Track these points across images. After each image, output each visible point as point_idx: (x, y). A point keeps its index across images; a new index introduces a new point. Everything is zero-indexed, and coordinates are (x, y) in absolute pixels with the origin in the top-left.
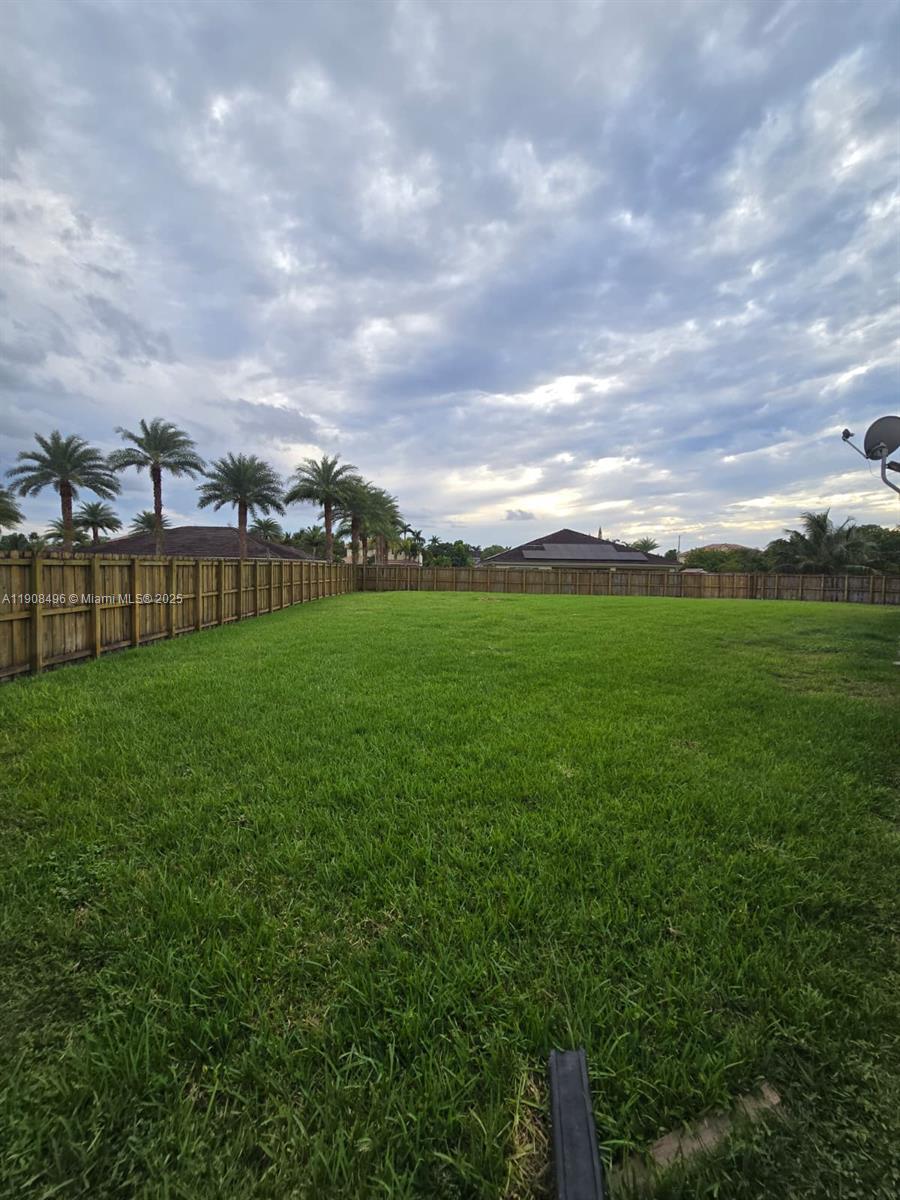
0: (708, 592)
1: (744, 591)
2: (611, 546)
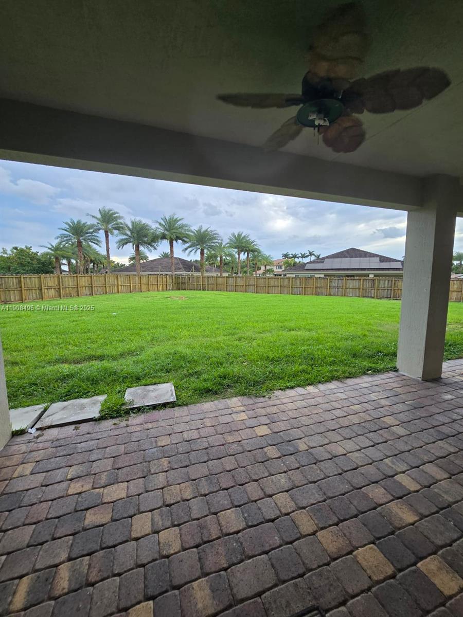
1: (458, 295)
2: (378, 259)
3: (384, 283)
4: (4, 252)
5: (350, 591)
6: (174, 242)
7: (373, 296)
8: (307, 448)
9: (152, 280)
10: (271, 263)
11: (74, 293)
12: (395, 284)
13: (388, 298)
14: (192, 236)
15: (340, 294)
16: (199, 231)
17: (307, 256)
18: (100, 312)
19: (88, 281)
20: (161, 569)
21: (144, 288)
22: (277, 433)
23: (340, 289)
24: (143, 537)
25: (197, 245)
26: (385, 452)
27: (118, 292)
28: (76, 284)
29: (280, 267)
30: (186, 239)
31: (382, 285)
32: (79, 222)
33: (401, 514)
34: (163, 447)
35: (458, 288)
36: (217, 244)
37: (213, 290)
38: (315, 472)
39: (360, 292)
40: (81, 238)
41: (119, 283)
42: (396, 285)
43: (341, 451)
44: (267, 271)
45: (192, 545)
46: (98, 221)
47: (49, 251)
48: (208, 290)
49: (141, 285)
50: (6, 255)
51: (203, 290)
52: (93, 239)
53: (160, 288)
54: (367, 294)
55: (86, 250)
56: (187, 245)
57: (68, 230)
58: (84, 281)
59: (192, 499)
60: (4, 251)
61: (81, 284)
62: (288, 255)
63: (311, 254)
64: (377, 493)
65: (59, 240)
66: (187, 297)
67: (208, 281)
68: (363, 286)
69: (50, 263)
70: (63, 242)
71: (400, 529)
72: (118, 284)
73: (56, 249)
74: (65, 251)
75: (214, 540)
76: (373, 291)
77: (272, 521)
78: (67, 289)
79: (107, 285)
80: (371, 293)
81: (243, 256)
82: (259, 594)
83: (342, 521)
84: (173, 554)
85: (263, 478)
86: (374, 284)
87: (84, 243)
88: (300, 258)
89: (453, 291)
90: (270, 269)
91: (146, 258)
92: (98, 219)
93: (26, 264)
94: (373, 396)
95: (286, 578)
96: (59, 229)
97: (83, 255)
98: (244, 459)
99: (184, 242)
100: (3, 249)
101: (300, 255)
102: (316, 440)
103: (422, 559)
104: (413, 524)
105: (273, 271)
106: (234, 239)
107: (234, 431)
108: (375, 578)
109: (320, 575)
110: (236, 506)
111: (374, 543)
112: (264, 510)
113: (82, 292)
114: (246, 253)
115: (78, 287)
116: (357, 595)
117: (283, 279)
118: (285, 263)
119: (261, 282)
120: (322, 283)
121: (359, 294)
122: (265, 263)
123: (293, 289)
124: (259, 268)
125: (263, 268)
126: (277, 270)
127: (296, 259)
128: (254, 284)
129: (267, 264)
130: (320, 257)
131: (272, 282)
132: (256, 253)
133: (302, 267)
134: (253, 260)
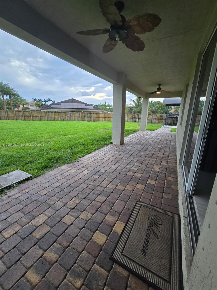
2: (84, 104)
3: (89, 115)
5: (141, 194)
7: (85, 120)
8: (105, 171)
10: (27, 104)
12: (93, 115)
13: (91, 121)
15: (72, 120)
17: (48, 101)
20: (91, 223)
22: (92, 171)
23: (72, 118)
24: (73, 222)
26: (125, 164)
29: (33, 106)
31: (88, 116)
33: (138, 175)
34: (46, 194)
38: (113, 176)
39: (80, 119)
43: (115, 168)
44: (24, 108)
45: (95, 211)
54: (83, 119)
59: (81, 202)
62: (36, 100)
63: (50, 100)
64: (131, 174)
68: (81, 116)
71: (140, 178)
75: (101, 206)
76: (85, 118)
77: (112, 192)
81: (6, 98)
82: (124, 208)
83: (128, 183)
84: (91, 218)
85: (100, 184)
86: (85, 115)
88: (44, 102)
90: (26, 107)
94: (111, 152)
95: (127, 201)
98: (88, 182)
101: (44, 100)
102: (106, 168)
103: (147, 181)
104: (141, 176)
105: (29, 108)
107: (75, 176)
108: (143, 189)
109: (133, 195)
110: (99, 195)
111: (138, 183)
112: (108, 191)
114: (8, 96)
116: (142, 194)
117: (41, 112)
118: (36, 104)
119: (27, 114)
120: (63, 114)
121: (80, 120)
122: (23, 103)
123: (48, 118)
124: (19, 106)
125: (21, 106)
126: (31, 108)
127: (42, 102)
128: (22, 115)
129: (24, 104)
130: (55, 102)
131: (34, 114)
132: (16, 96)
133: (49, 106)
134: (14, 101)
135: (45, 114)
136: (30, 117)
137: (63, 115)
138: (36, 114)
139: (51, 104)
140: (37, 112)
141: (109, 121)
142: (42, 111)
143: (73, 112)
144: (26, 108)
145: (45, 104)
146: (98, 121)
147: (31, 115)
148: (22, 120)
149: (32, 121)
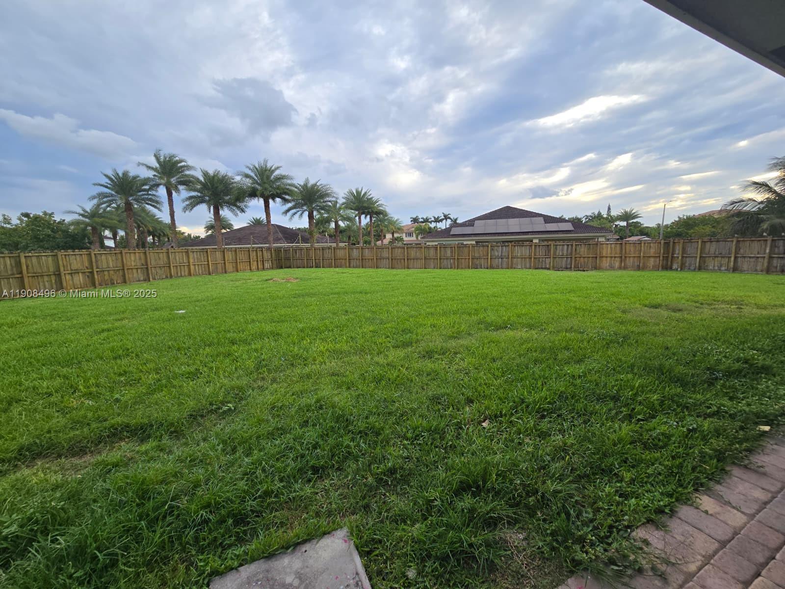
0: (606, 263)
1: (655, 261)
2: (542, 219)
3: (563, 249)
4: (7, 220)
6: (271, 201)
7: (547, 266)
9: (242, 256)
10: (400, 230)
11: (117, 278)
12: (576, 250)
13: (570, 269)
14: (296, 192)
15: (505, 265)
16: (305, 185)
17: (441, 220)
18: (157, 309)
19: (140, 259)
21: (230, 267)
23: (505, 259)
25: (303, 205)
27: (190, 274)
28: (120, 264)
29: (410, 234)
30: (287, 197)
31: (559, 252)
32: (125, 174)
35: (655, 253)
36: (330, 204)
37: (330, 266)
39: (531, 262)
40: (130, 199)
41: (191, 261)
42: (578, 251)
44: (394, 240)
46: (155, 173)
47: (81, 218)
48: (323, 267)
49: (225, 263)
50: (8, 226)
51: (316, 267)
52: (150, 200)
53: (254, 267)
54: (540, 264)
55: (140, 216)
56: (290, 205)
57: (109, 186)
58: (133, 259)
60: (5, 219)
61: (129, 263)
63: (446, 217)
65: (95, 201)
66: (297, 278)
67: (323, 254)
68: (535, 255)
69: (84, 236)
70: (103, 204)
72: (189, 263)
73: (93, 215)
74: (107, 218)
76: (548, 261)
78: (106, 273)
79: (172, 265)
80: (546, 263)
81: (365, 220)
86: (549, 251)
87: (136, 206)
88: (433, 223)
89: (650, 257)
90: (398, 237)
91: (230, 226)
92: (155, 170)
93: (43, 238)
96: (95, 184)
97: (136, 223)
99: (286, 201)
100: (4, 215)
101: (433, 219)
105: (402, 240)
106: (352, 197)
113: (131, 276)
114: (368, 217)
115: (123, 269)
117: (428, 248)
118: (417, 229)
119: (398, 253)
120: (480, 251)
121: (530, 266)
122: (392, 229)
123: (442, 261)
124: (385, 236)
125: (389, 236)
126: (406, 239)
127: (429, 224)
128: (387, 256)
129: (395, 230)
130: (458, 222)
131: (413, 253)
132: (381, 216)
133: (446, 233)
134: (378, 226)
135: (436, 253)
136: (402, 261)
137: (481, 253)
138: (416, 253)
139: (448, 226)
140: (418, 246)
141: (639, 268)
142: (430, 244)
143: (511, 242)
144: (396, 239)
145: (434, 227)
146: (596, 268)
147: (406, 257)
148: (386, 268)
149: (406, 271)
